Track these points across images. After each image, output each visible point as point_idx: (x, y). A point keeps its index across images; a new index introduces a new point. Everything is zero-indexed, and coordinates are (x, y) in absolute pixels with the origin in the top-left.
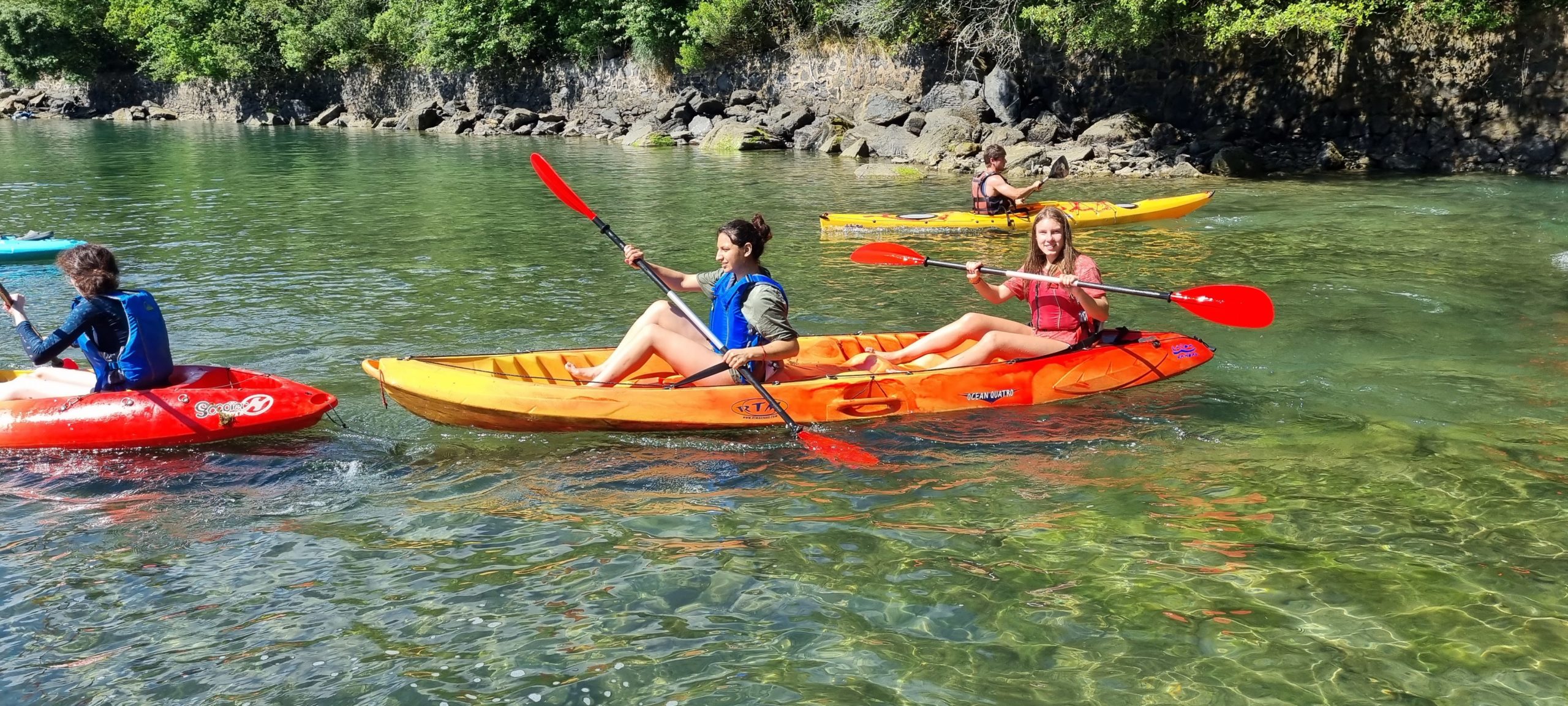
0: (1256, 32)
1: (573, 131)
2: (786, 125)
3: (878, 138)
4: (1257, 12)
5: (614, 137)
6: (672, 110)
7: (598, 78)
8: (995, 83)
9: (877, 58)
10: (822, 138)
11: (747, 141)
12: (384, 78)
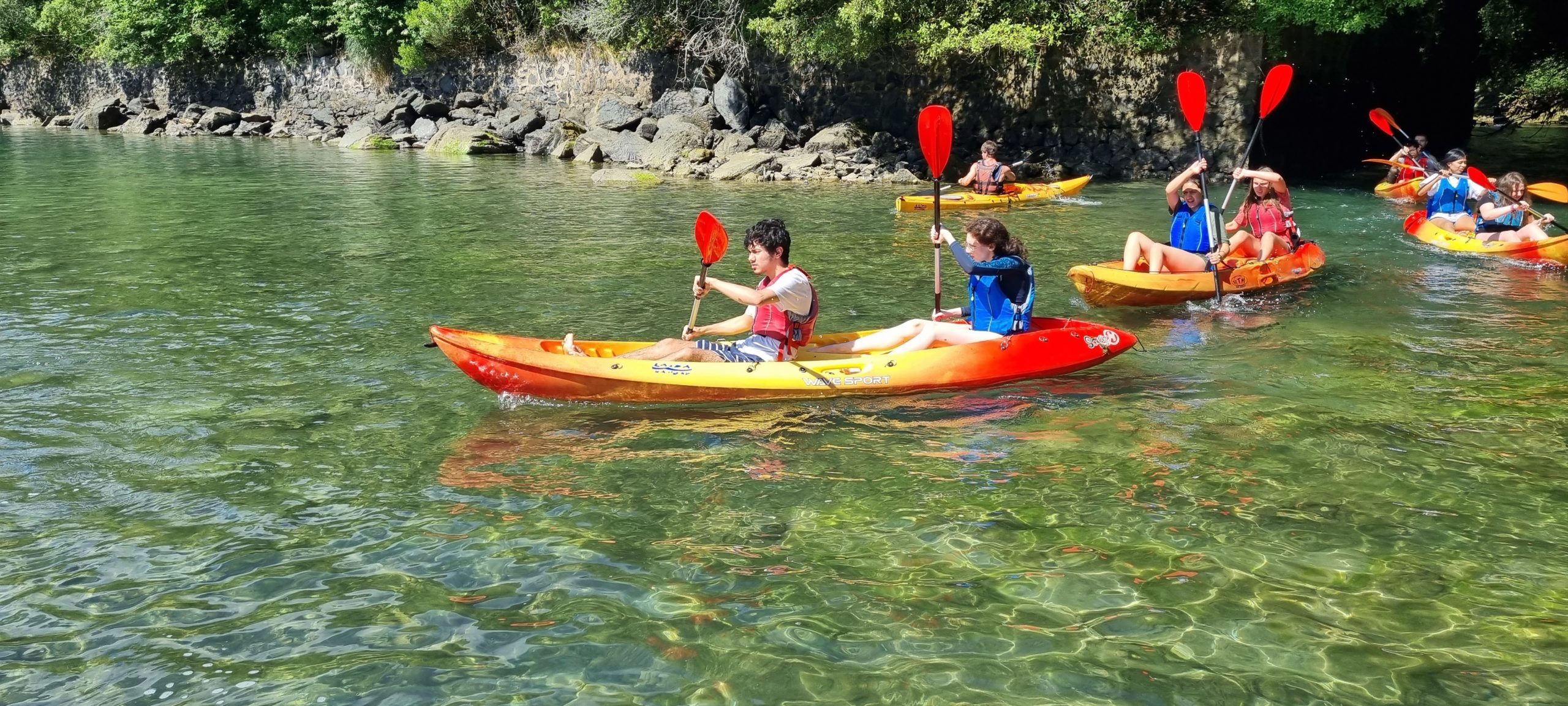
0: (962, 49)
1: (282, 132)
2: (516, 129)
3: (612, 143)
4: (964, 30)
5: (328, 138)
6: (392, 112)
7: (308, 76)
8: (724, 91)
9: (605, 62)
10: (553, 142)
11: (476, 144)
12: (52, 71)
